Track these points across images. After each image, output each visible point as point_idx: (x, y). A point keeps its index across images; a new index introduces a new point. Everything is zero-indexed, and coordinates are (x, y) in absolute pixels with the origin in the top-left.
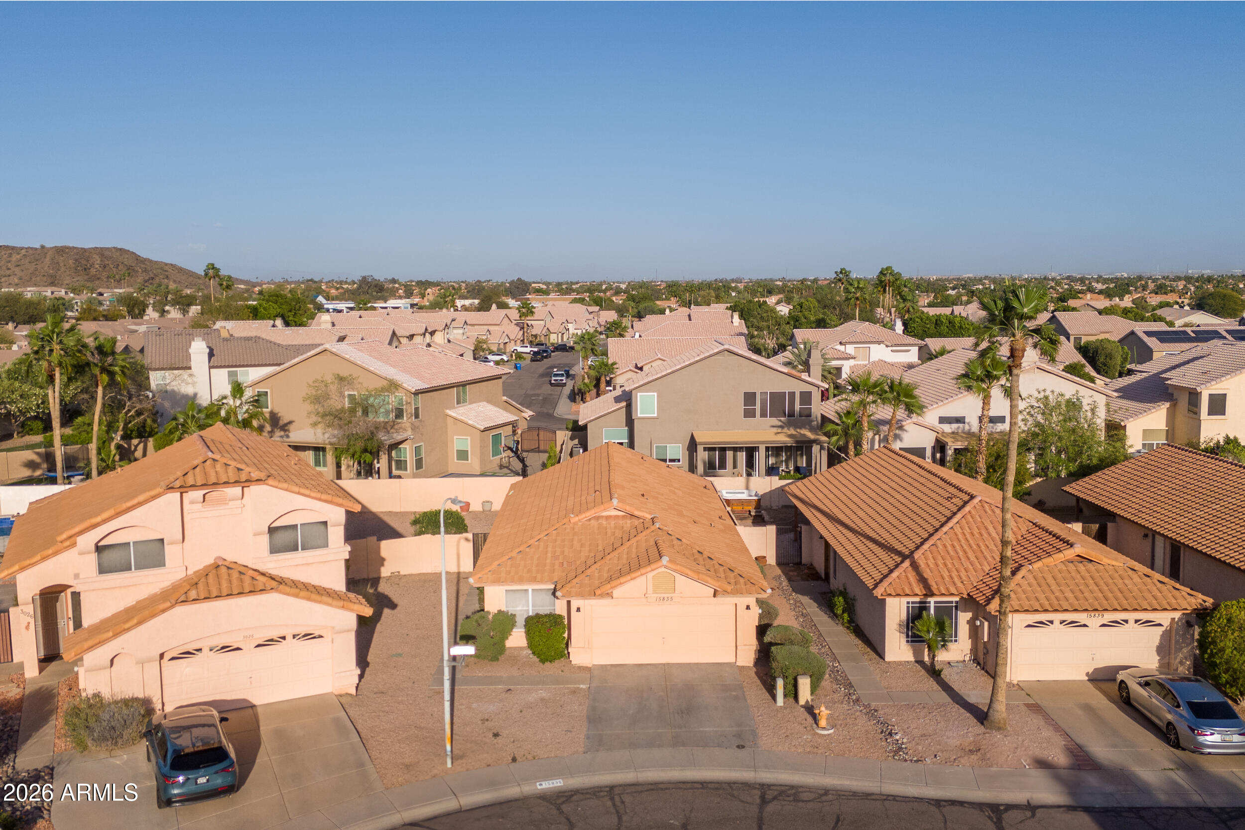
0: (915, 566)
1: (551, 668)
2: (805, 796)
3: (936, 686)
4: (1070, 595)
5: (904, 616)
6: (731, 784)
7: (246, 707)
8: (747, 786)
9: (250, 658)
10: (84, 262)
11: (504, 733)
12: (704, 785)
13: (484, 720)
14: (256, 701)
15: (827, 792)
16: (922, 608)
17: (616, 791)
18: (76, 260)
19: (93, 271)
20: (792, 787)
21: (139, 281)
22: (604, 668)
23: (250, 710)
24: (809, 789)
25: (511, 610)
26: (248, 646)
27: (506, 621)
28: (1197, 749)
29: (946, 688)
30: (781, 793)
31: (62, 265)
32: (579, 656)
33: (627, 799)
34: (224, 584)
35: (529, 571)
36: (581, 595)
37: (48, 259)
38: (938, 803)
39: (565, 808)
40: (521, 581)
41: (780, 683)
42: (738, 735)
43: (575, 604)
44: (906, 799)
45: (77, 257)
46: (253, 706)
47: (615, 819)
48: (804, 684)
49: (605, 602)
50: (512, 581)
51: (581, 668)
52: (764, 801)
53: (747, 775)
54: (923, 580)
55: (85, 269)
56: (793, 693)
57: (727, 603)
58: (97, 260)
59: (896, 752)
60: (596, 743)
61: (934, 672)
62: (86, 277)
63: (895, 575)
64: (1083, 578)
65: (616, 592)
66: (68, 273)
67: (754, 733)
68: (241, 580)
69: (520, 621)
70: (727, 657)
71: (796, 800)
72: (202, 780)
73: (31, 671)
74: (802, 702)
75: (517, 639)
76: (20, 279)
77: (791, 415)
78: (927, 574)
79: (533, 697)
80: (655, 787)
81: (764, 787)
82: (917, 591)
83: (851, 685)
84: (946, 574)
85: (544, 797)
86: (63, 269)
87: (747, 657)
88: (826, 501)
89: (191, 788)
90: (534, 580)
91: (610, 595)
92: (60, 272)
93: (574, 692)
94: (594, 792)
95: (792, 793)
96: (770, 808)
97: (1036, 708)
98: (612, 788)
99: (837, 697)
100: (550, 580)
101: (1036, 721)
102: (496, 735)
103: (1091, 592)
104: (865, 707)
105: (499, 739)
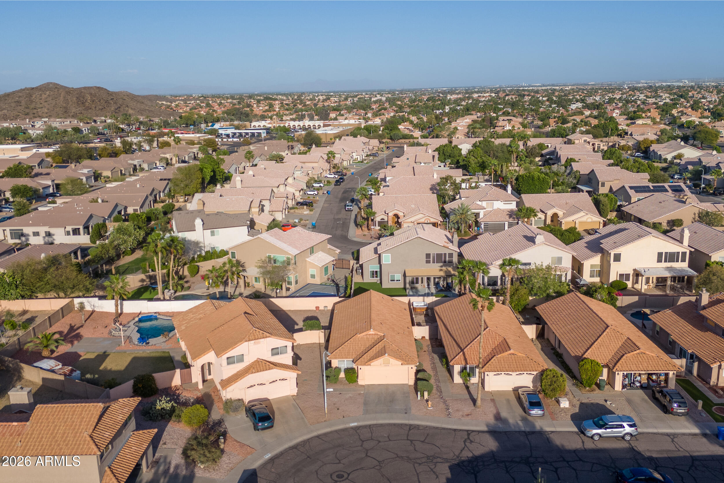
0: (464, 354)
1: (352, 386)
2: (421, 428)
3: (467, 393)
4: (507, 366)
5: (459, 370)
6: (402, 424)
7: (266, 400)
8: (406, 425)
9: (268, 387)
10: (82, 99)
11: (340, 408)
12: (394, 424)
13: (334, 404)
14: (270, 398)
15: (427, 427)
16: (465, 368)
17: (371, 426)
18: (77, 98)
19: (87, 104)
20: (418, 425)
21: (112, 109)
22: (368, 386)
23: (268, 401)
24: (422, 426)
25: (340, 366)
26: (267, 383)
27: (338, 369)
28: (529, 414)
29: (469, 393)
30: (415, 427)
31: (70, 100)
32: (361, 382)
33: (374, 429)
34: (262, 368)
35: (345, 355)
36: (361, 365)
37: (62, 97)
38: (455, 430)
39: (358, 431)
40: (343, 358)
41: (419, 393)
42: (406, 409)
43: (359, 367)
44: (447, 429)
45: (77, 96)
46: (269, 400)
47: (371, 434)
48: (426, 394)
49: (369, 366)
50: (340, 358)
51: (362, 386)
52: (410, 429)
53: (406, 422)
54: (465, 359)
55: (83, 103)
56: (422, 395)
57: (406, 367)
58: (88, 97)
59: (448, 415)
60: (366, 412)
61: (467, 388)
62: (84, 108)
63: (457, 357)
64: (512, 360)
65: (372, 364)
66: (74, 105)
67: (410, 409)
68: (266, 366)
69: (343, 370)
70: (406, 382)
71: (418, 429)
72: (266, 424)
73: (200, 386)
74: (425, 399)
75: (342, 375)
76: (48, 109)
77: (445, 262)
78: (467, 357)
79: (347, 396)
80: (382, 425)
81: (410, 425)
82: (463, 363)
83: (441, 392)
84: (473, 357)
85: (353, 428)
86: (70, 103)
87: (412, 382)
88: (446, 319)
89: (263, 427)
90: (347, 358)
91: (370, 365)
92: (69, 105)
93: (360, 394)
94: (365, 427)
95: (417, 427)
96: (411, 431)
97: (493, 400)
98: (370, 425)
99: (436, 396)
100: (352, 358)
101: (492, 404)
102: (338, 409)
103: (513, 365)
104: (444, 399)
105: (339, 411)
